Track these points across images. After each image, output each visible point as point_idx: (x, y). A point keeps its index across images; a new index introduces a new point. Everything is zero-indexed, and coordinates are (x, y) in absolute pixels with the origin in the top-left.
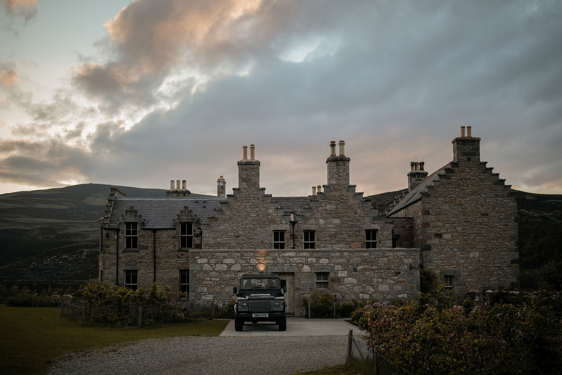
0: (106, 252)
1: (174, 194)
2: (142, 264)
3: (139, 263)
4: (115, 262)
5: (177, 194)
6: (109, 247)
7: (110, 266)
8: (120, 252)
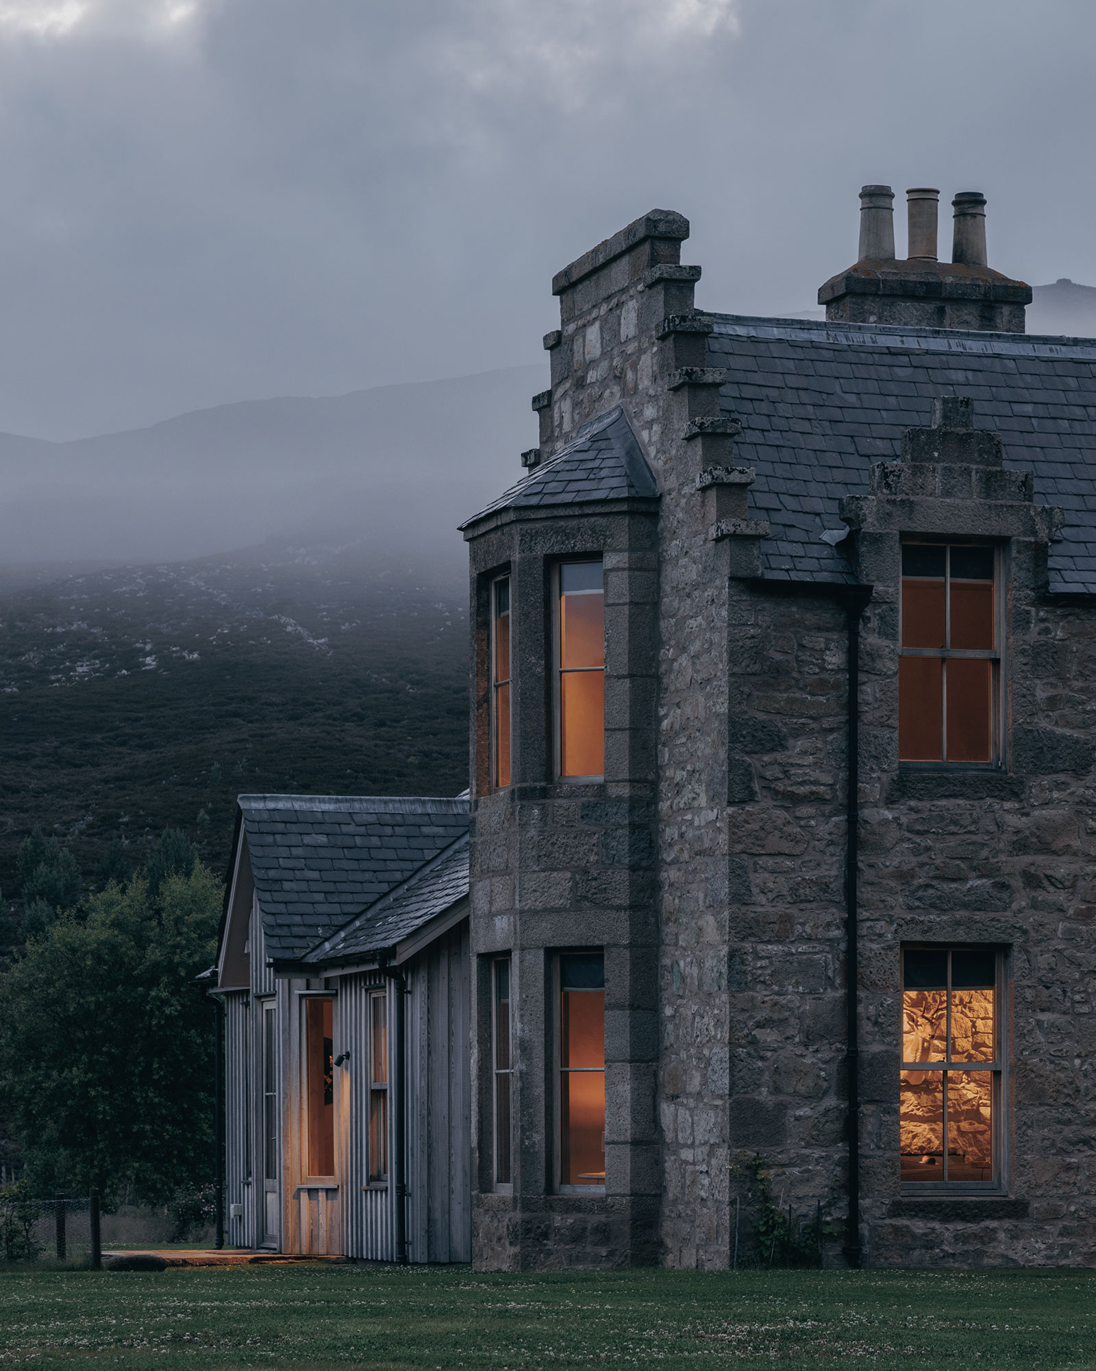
0: (756, 786)
1: (909, 311)
2: (1041, 896)
3: (1017, 883)
4: (832, 869)
5: (930, 307)
6: (778, 743)
7: (793, 911)
8: (872, 787)
